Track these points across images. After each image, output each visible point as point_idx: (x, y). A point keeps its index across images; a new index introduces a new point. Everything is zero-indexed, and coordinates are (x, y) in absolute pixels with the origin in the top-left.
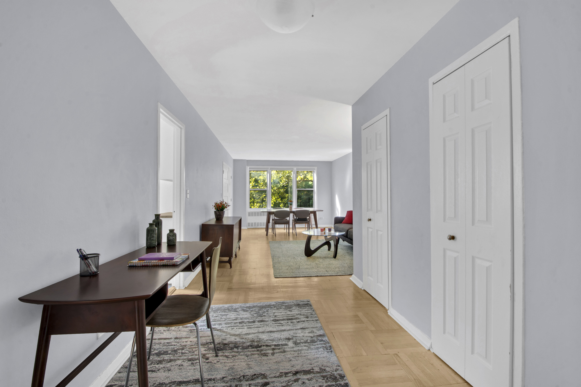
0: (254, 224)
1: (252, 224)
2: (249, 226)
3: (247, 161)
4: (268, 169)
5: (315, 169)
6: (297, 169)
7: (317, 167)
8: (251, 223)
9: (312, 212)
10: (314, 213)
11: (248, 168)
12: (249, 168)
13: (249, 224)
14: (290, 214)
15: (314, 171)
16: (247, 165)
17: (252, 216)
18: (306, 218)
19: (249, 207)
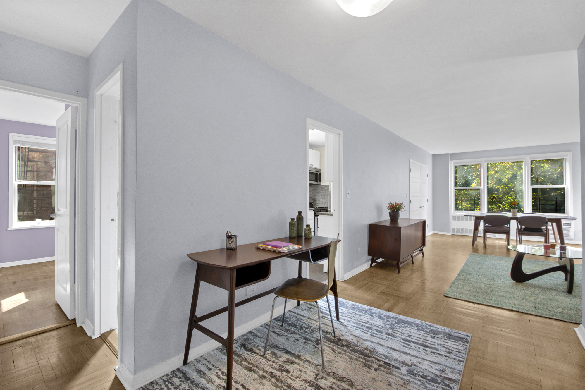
0: (460, 230)
1: (458, 229)
2: (454, 231)
3: (451, 154)
4: (482, 161)
5: (567, 156)
6: (531, 158)
7: (571, 153)
9: (552, 220)
10: (558, 222)
11: (452, 163)
12: (454, 163)
13: (454, 229)
14: (510, 220)
15: (566, 158)
16: (451, 160)
17: (457, 220)
18: (539, 227)
19: (455, 209)
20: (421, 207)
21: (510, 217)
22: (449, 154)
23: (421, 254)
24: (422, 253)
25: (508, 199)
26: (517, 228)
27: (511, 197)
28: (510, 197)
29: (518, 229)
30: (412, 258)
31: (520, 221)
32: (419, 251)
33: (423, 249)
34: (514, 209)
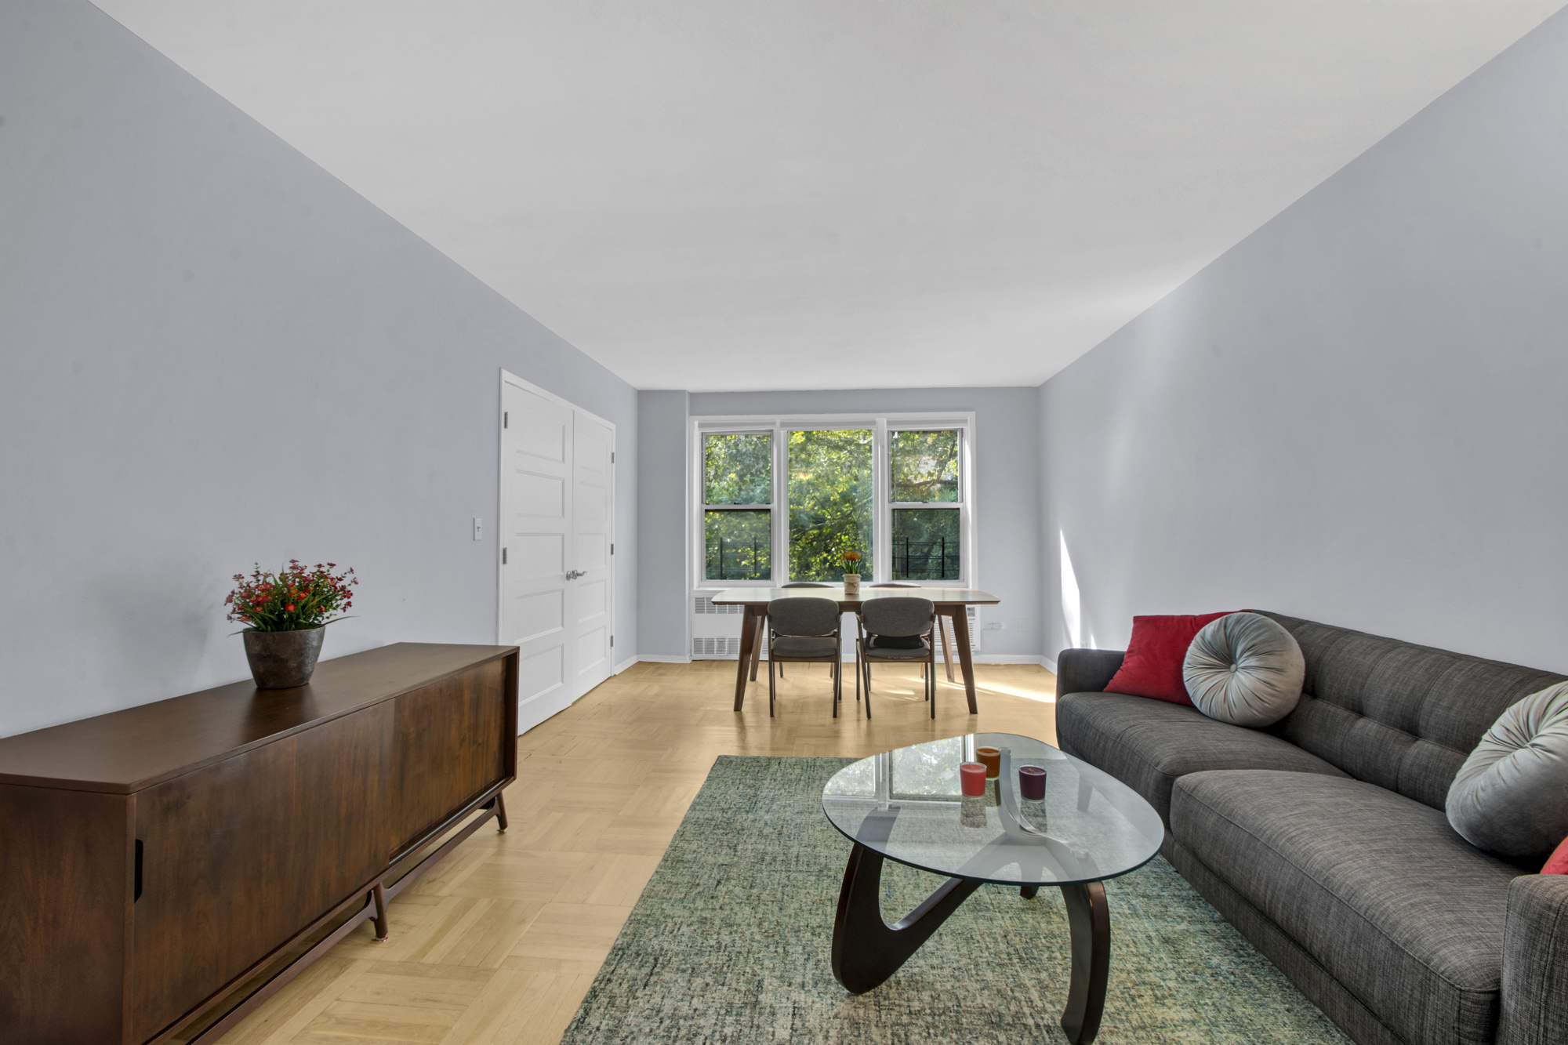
0: (716, 645)
1: (710, 642)
2: (698, 650)
3: (694, 396)
4: (774, 424)
5: (965, 421)
6: (889, 423)
7: (973, 414)
8: (707, 639)
9: (943, 608)
10: (958, 611)
11: (696, 423)
12: (701, 425)
13: (698, 642)
14: (841, 613)
15: (962, 429)
16: (691, 414)
17: (708, 612)
18: (915, 634)
19: (704, 577)
20: (573, 575)
21: (840, 603)
22: (687, 395)
23: (494, 822)
24: (495, 818)
25: (841, 541)
26: (858, 637)
27: (847, 537)
28: (845, 535)
29: (860, 639)
30: (372, 905)
31: (867, 612)
32: (482, 808)
33: (499, 796)
34: (851, 573)
